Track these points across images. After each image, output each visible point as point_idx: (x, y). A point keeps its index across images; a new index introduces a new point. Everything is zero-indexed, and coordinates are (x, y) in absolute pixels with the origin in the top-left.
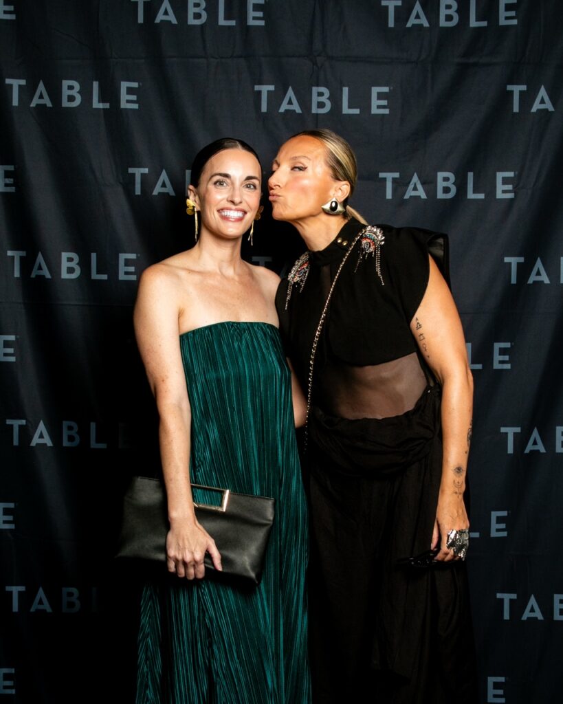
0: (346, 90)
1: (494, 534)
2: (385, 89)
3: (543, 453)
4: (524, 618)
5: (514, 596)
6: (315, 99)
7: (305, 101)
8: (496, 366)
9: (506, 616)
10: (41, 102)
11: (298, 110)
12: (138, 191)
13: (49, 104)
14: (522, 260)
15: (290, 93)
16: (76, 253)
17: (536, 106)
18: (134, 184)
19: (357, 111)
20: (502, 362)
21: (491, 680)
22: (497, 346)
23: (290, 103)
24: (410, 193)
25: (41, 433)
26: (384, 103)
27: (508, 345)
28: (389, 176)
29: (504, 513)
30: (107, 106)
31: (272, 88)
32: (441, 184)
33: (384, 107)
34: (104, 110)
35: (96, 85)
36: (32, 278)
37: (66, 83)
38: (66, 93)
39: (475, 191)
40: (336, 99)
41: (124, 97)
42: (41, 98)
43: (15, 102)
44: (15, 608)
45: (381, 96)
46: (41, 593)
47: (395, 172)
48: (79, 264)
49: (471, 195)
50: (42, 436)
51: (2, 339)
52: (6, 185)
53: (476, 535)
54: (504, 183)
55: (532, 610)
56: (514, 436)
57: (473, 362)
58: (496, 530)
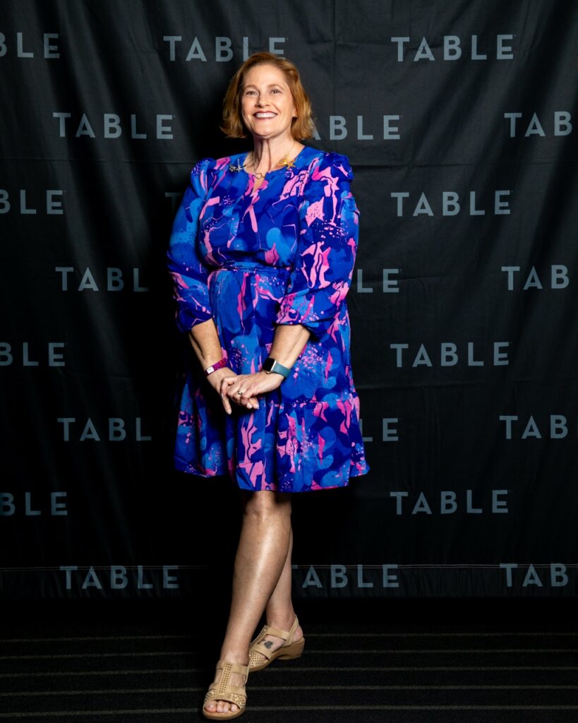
3: (540, 290)
16: (117, 114)
20: (502, 208)
25: (88, 279)
36: (77, 138)
39: (478, 53)
47: (406, 36)
48: (120, 125)
49: (475, 57)
50: (88, 282)
51: (50, 193)
52: (51, 52)
53: (481, 364)
54: (503, 45)
55: (531, 430)
56: (514, 274)
57: (477, 209)
58: (499, 359)
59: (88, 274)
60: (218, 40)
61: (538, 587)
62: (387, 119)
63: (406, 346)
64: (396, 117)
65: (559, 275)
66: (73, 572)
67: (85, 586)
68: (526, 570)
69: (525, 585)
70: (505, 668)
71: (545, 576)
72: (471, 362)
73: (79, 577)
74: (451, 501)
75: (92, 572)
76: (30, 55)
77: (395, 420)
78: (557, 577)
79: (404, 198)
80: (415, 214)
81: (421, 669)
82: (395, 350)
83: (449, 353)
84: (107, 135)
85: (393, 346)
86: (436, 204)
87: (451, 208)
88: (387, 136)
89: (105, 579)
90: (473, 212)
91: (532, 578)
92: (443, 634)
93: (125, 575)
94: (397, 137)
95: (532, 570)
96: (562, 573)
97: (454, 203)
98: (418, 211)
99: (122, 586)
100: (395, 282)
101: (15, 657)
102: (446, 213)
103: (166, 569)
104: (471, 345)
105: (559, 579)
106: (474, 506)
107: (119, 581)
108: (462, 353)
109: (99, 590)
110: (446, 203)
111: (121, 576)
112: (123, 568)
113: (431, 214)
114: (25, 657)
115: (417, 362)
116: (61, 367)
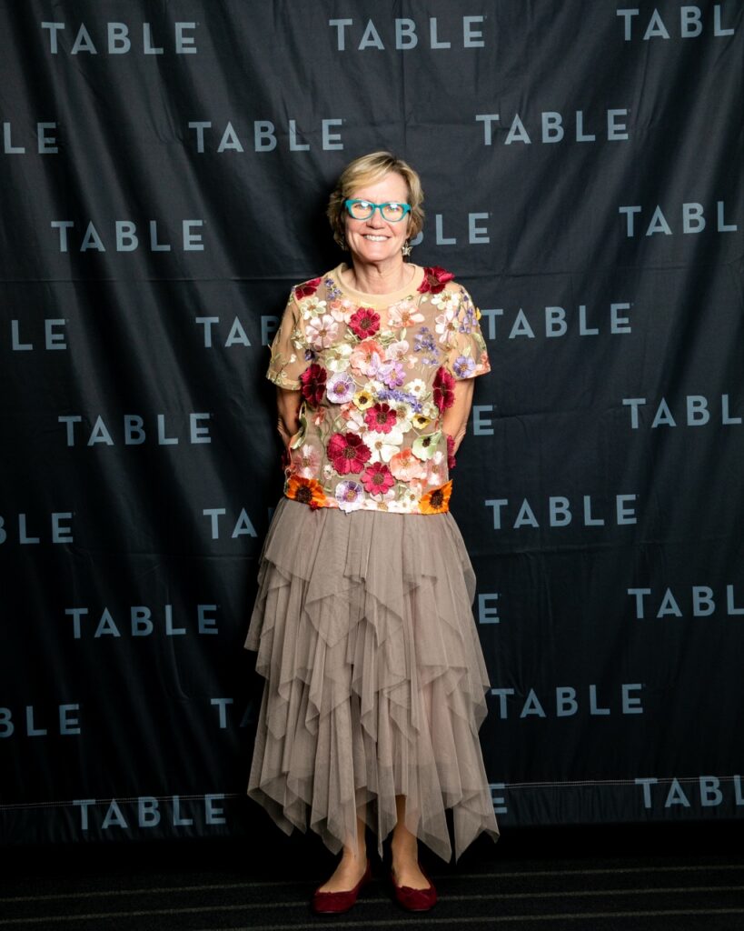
0: (433, 21)
1: (621, 521)
2: (479, 19)
3: (674, 427)
4: (660, 615)
5: (648, 591)
6: (399, 33)
7: (388, 37)
8: (615, 330)
9: (640, 615)
10: (84, 48)
11: (381, 47)
12: (201, 149)
13: (93, 51)
14: (638, 209)
15: (371, 27)
16: (132, 221)
17: (649, 33)
18: (196, 141)
19: (447, 45)
20: (620, 326)
21: (626, 688)
22: (615, 308)
23: (371, 38)
24: (511, 138)
25: (100, 431)
26: (478, 34)
27: (626, 306)
28: (488, 119)
29: (632, 497)
30: (161, 51)
31: (349, 22)
32: (546, 127)
33: (478, 39)
34: (158, 56)
35: (146, 27)
36: (83, 252)
37: (112, 26)
38: (112, 37)
39: (585, 133)
40: (422, 32)
41: (180, 40)
42: (83, 43)
43: (54, 50)
44: (77, 634)
45: (474, 27)
46: (107, 615)
47: (494, 113)
48: (136, 234)
49: (580, 137)
50: (100, 434)
51: (49, 323)
52: (47, 145)
53: (601, 522)
54: (616, 123)
55: (669, 606)
56: (639, 409)
57: (588, 327)
58: (624, 516)
59: (100, 424)
60: (258, 125)
61: (685, 808)
62: (473, 217)
63: (505, 502)
64: (485, 216)
65: (697, 408)
66: (89, 807)
67: (106, 825)
68: (669, 786)
69: (668, 805)
70: (647, 913)
71: (693, 792)
72: (588, 521)
73: (97, 813)
74: (570, 700)
75: (114, 807)
76: (21, 150)
77: (494, 596)
78: (708, 794)
79: (497, 317)
80: (512, 336)
81: (539, 917)
82: (491, 508)
83: (559, 510)
84: (120, 247)
85: (488, 503)
86: (537, 322)
87: (556, 327)
88: (473, 240)
89: (131, 814)
90: (584, 331)
91: (676, 795)
92: (566, 872)
93: (157, 809)
94: (486, 240)
95: (675, 785)
96: (715, 789)
97: (560, 320)
98: (515, 332)
99: (154, 823)
100: (488, 422)
101: (19, 921)
102: (550, 333)
103: (209, 798)
104: (587, 500)
105: (712, 796)
106: (599, 706)
107: (149, 817)
108: (577, 509)
109: (125, 829)
110: (549, 321)
111: (151, 810)
112: (153, 800)
113: (531, 335)
114: (31, 920)
115: (519, 522)
116: (68, 544)
